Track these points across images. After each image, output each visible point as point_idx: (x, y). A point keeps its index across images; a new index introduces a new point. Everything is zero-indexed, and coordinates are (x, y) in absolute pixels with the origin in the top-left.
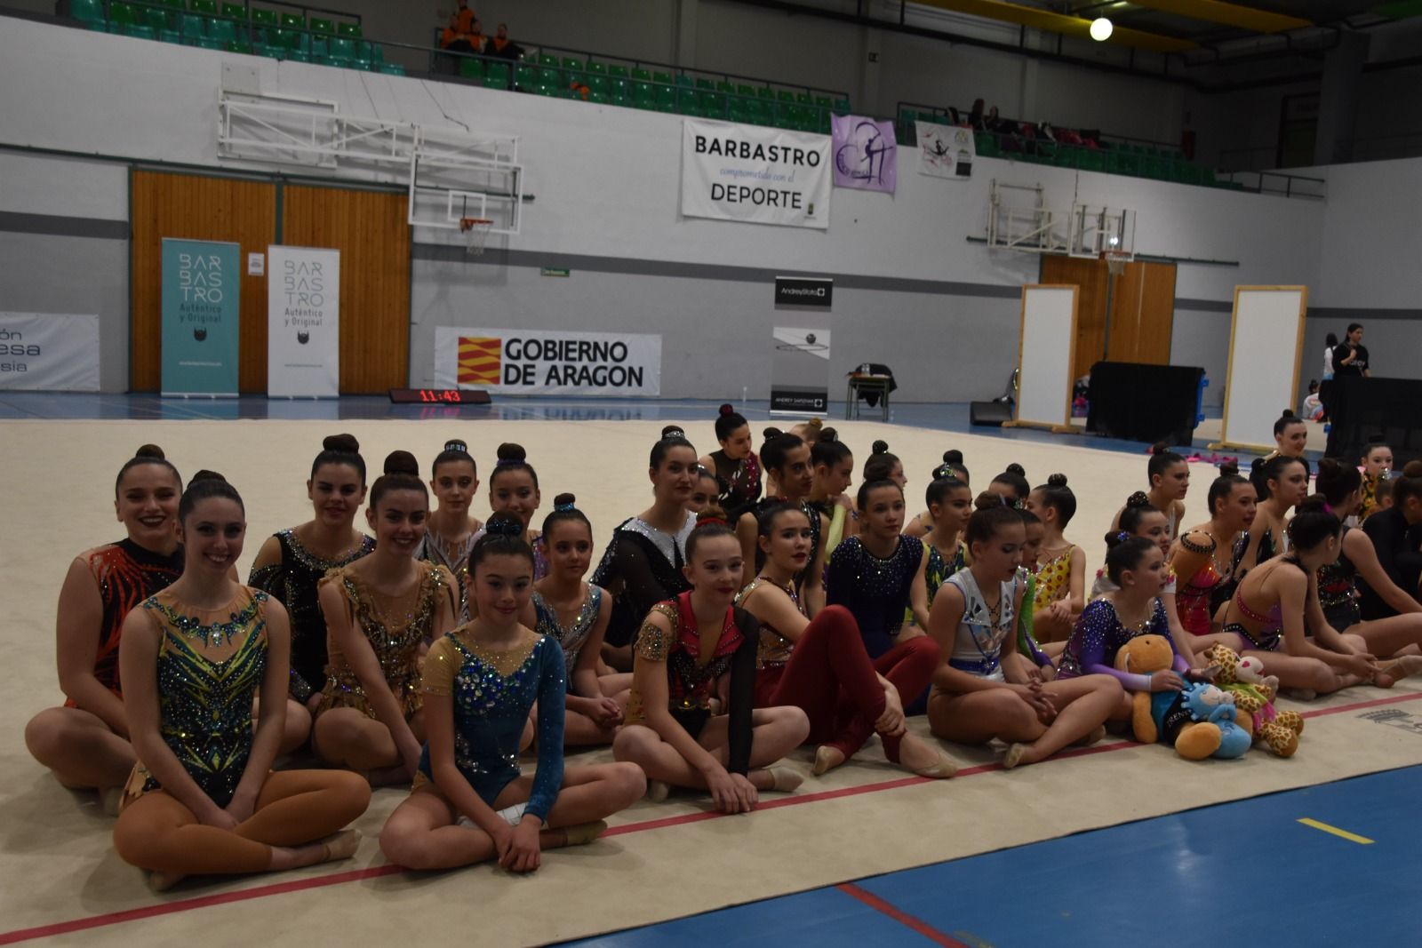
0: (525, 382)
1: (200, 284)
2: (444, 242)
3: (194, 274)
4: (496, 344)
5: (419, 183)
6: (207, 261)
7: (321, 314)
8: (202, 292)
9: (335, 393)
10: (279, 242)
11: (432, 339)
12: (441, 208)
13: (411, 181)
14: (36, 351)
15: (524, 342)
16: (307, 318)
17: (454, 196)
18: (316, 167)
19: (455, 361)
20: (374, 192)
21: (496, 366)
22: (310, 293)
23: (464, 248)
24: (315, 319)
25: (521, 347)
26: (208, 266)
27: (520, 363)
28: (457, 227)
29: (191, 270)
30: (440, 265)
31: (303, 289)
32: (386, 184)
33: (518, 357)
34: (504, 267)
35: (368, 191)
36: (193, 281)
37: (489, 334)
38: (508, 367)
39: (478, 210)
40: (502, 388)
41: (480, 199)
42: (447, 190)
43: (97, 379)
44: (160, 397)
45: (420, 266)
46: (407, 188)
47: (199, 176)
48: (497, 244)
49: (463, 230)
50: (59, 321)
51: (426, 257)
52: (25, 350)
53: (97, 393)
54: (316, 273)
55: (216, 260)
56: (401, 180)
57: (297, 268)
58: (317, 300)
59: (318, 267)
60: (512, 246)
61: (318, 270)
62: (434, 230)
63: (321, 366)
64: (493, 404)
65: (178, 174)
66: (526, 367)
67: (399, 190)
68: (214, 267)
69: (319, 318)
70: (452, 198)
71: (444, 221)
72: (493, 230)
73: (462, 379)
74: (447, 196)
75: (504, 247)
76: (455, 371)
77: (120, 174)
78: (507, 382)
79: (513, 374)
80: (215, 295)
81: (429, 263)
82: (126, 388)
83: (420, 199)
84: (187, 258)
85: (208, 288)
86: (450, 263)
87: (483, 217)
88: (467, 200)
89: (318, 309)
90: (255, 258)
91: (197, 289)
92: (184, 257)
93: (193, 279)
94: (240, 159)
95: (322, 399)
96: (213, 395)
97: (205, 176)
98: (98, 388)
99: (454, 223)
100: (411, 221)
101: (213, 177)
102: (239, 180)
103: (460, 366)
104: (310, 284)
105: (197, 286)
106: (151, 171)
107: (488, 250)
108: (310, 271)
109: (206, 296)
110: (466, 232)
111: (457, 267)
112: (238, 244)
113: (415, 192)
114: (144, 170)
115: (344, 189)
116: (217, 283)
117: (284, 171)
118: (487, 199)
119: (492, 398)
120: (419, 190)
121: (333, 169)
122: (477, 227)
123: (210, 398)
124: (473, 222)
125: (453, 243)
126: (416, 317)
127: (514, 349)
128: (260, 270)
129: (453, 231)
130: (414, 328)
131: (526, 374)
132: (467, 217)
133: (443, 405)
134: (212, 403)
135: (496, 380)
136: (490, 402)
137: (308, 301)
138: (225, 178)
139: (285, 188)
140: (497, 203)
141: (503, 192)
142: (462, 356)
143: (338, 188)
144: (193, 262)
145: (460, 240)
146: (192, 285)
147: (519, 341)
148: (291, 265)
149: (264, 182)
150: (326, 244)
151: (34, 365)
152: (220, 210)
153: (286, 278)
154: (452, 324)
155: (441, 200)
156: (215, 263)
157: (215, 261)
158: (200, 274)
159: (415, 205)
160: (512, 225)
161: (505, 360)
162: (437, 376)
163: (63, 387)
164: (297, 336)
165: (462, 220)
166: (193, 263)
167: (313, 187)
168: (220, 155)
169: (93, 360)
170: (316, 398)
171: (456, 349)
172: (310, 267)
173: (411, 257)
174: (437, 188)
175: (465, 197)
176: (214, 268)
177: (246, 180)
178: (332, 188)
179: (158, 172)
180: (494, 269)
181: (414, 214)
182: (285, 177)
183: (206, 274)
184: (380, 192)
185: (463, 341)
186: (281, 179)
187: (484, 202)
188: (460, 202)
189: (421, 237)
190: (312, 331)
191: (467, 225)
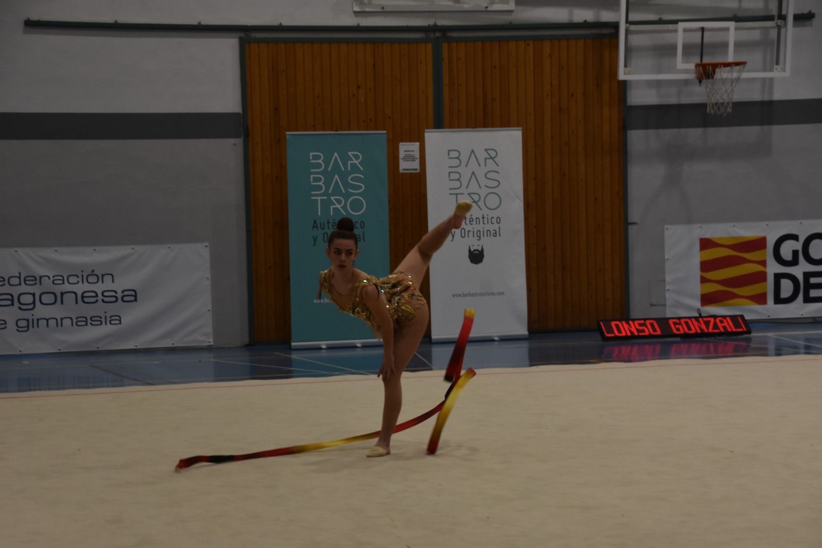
0: (808, 300)
1: (337, 191)
2: (673, 100)
3: (329, 176)
4: (760, 244)
5: (633, 17)
6: (345, 159)
7: (499, 220)
8: (339, 202)
9: (523, 331)
10: (439, 125)
11: (660, 244)
12: (668, 50)
13: (621, 17)
14: (131, 296)
15: (802, 239)
16: (480, 227)
17: (685, 30)
18: (486, 11)
19: (697, 273)
20: (568, 38)
21: (761, 277)
22: (483, 192)
23: (703, 106)
24: (491, 227)
25: (798, 246)
26: (345, 166)
27: (798, 271)
28: (692, 76)
29: (323, 173)
30: (668, 134)
31: (474, 187)
32: (585, 25)
33: (794, 262)
34: (766, 127)
35: (560, 38)
36: (327, 188)
37: (747, 231)
38: (778, 277)
39: (724, 46)
40: (771, 310)
41: (727, 29)
42: (675, 22)
43: (209, 330)
44: (290, 349)
45: (638, 139)
46: (615, 26)
47: (330, 41)
48: (755, 95)
49: (700, 82)
50: (159, 254)
51: (646, 127)
52: (119, 295)
53: (209, 349)
54: (490, 162)
55: (357, 157)
56: (607, 16)
57: (464, 158)
58: (492, 201)
59: (493, 154)
60: (779, 95)
61: (492, 158)
62: (659, 84)
63: (502, 293)
64: (754, 335)
65: (303, 41)
66: (807, 275)
67: (605, 31)
68: (353, 165)
69: (496, 227)
70: (681, 35)
71: (672, 69)
72: (745, 75)
73: (707, 299)
74: (676, 31)
75: (766, 98)
76: (697, 289)
77: (229, 47)
78: (778, 300)
79: (787, 287)
80: (356, 205)
81: (652, 132)
82: (246, 340)
83: (635, 40)
84: (319, 157)
85: (347, 196)
86: (683, 130)
87: (731, 58)
88: (706, 34)
89: (495, 214)
90: (407, 148)
91: (332, 198)
92: (316, 157)
93: (328, 185)
94: (384, 12)
95: (505, 339)
96: (358, 343)
97: (339, 41)
98: (210, 341)
99: (686, 71)
100: (622, 76)
101: (348, 41)
102: (383, 41)
103: (703, 280)
104: (483, 181)
105: (333, 194)
106: (267, 41)
107: (737, 105)
108: (482, 163)
109: (344, 208)
110: (705, 81)
111: (693, 135)
112: (385, 132)
113: (627, 31)
114: (259, 41)
115: (526, 39)
116: (359, 187)
117: (442, 22)
118: (736, 29)
119: (750, 325)
120: (633, 28)
121: (511, 11)
122: (722, 74)
123: (354, 347)
124: (715, 66)
125: (685, 100)
126: (635, 212)
127: (786, 250)
128: (415, 165)
129: (686, 82)
130: (632, 230)
131: (808, 286)
132: (706, 60)
133: (678, 339)
134: (359, 352)
135: (760, 299)
136: (749, 332)
137: (481, 204)
138: (365, 42)
139: (445, 46)
140: (752, 31)
141: (762, 14)
142: (706, 266)
143: (517, 39)
144: (327, 162)
145: (698, 94)
146: (326, 193)
147: (795, 237)
148: (456, 154)
149: (417, 41)
150: (505, 123)
151: (131, 315)
152: (359, 87)
153: (450, 173)
154: (689, 220)
155: (668, 38)
156: (355, 161)
157: (355, 158)
158: (336, 176)
159: (628, 50)
160: (777, 63)
161: (773, 268)
162: (670, 297)
163: (167, 343)
164: (467, 254)
165: (697, 66)
166: (327, 166)
167: (483, 40)
168: (357, 9)
169: (204, 303)
170: (496, 339)
171: (696, 258)
172: (482, 155)
173: (624, 127)
174: (660, 22)
175: (703, 29)
176: (355, 168)
177: (392, 42)
178: (508, 39)
179: (277, 41)
180: (751, 132)
181: (626, 66)
182: (445, 30)
183: (343, 177)
184: (577, 38)
185: (706, 244)
186: (438, 34)
187: (732, 32)
188: (696, 38)
189: (637, 98)
190: (488, 245)
191: (706, 72)
